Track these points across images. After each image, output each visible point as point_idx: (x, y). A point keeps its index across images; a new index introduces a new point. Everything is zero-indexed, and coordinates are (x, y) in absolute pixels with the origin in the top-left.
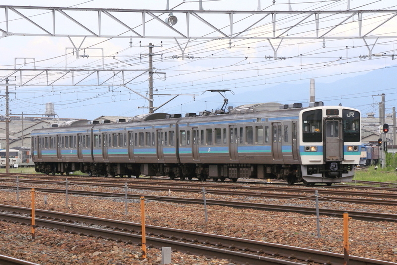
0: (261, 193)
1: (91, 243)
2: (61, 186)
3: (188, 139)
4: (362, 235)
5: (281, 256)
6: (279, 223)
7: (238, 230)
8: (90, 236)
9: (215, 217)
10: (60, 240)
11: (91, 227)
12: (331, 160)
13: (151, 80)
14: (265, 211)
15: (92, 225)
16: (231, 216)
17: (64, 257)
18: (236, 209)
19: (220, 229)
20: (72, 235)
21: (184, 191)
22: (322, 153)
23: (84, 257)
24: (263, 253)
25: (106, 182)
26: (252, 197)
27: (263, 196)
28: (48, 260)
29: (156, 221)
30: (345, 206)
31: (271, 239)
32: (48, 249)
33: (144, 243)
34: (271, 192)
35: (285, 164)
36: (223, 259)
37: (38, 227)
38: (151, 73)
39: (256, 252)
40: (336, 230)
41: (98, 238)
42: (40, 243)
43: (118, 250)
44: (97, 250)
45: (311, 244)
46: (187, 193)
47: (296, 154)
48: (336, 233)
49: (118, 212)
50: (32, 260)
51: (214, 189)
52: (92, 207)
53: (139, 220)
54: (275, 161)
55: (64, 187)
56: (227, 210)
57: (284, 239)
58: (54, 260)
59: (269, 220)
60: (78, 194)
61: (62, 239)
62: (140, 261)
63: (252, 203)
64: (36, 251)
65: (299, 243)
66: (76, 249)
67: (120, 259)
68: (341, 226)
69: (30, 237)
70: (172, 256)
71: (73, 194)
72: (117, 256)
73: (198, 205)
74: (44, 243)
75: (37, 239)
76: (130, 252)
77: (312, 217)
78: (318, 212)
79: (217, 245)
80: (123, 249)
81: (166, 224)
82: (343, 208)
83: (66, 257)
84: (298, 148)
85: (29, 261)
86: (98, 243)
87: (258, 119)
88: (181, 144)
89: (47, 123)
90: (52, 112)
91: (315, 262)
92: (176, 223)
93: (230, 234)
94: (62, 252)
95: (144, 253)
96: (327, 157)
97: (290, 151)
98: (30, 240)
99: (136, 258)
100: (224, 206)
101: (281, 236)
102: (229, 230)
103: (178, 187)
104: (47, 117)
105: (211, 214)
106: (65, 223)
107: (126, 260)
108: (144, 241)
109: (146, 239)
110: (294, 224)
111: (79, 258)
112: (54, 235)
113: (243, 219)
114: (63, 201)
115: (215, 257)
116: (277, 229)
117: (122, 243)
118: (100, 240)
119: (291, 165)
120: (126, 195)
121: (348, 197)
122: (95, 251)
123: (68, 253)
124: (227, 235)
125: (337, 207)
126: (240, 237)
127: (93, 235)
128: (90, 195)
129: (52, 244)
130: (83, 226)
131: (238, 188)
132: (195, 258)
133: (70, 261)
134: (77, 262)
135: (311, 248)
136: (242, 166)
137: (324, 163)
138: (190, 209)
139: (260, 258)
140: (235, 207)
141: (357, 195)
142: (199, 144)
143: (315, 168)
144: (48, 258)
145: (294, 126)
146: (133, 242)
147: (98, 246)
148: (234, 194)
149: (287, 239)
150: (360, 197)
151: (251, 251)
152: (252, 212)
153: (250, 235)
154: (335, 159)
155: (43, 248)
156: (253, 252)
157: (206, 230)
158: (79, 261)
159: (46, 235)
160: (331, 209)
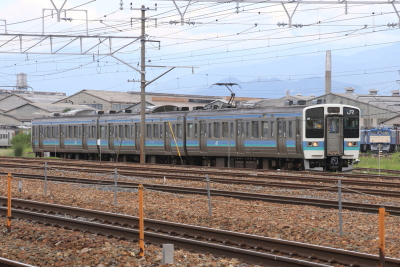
0: (271, 183)
1: (78, 238)
2: (36, 170)
3: (196, 132)
4: (391, 233)
5: (300, 256)
6: (293, 217)
7: (248, 225)
8: (76, 230)
9: (219, 210)
10: (41, 234)
11: (75, 219)
12: (332, 155)
13: (143, 49)
14: (276, 204)
15: (77, 217)
16: (238, 209)
17: (47, 254)
18: (243, 201)
19: (227, 224)
20: (55, 229)
21: (181, 179)
22: (323, 148)
23: (70, 255)
24: (278, 252)
25: (90, 167)
26: (260, 187)
27: (274, 186)
28: (28, 258)
29: (152, 213)
30: (369, 198)
31: (287, 236)
32: (27, 245)
33: (141, 239)
34: (283, 181)
35: (289, 158)
36: (233, 259)
37: (13, 218)
38: (143, 41)
39: (270, 251)
40: (360, 226)
41: (86, 232)
42: (18, 238)
43: (111, 247)
44: (85, 246)
45: (334, 242)
46: (185, 181)
47: (299, 149)
48: (361, 230)
49: (106, 202)
50: (9, 257)
51: (216, 177)
52: (75, 196)
53: (132, 212)
54: (279, 155)
55: (40, 173)
56: (232, 201)
57: (303, 236)
58: (35, 257)
59: (281, 213)
60: (57, 180)
61: (44, 233)
62: (136, 260)
63: (261, 194)
64: (14, 246)
65: (320, 242)
66: (60, 245)
67: (113, 258)
68: (365, 222)
69: (5, 230)
70: (174, 254)
71: (52, 180)
72: (110, 254)
73: (198, 195)
74: (21, 238)
75: (13, 233)
76: (124, 249)
77: (331, 211)
78: (340, 206)
79: (224, 242)
80: (117, 246)
81: (164, 217)
82: (367, 201)
83: (49, 254)
84: (301, 143)
85: (5, 258)
86: (86, 239)
87: (264, 114)
88: (189, 136)
89: (19, 97)
90: (24, 84)
91: (340, 264)
92: (175, 216)
93: (239, 229)
94: (44, 248)
95: (141, 251)
96: (328, 152)
97: (294, 146)
98: (5, 234)
99: (132, 256)
100: (229, 197)
101: (299, 233)
102: (238, 225)
103: (174, 174)
104: (18, 90)
105: (214, 206)
106: (45, 214)
107: (121, 259)
108: (142, 236)
109: (144, 235)
110: (311, 219)
111: (65, 255)
112: (34, 228)
113: (252, 212)
114: (40, 189)
115: (224, 256)
116: (292, 224)
117: (114, 239)
118: (88, 235)
119: (294, 159)
120: (116, 183)
121: (372, 188)
122: (83, 248)
123: (52, 250)
124: (236, 231)
125: (359, 200)
126: (252, 233)
127: (79, 229)
128: (71, 182)
129: (31, 238)
130: (66, 218)
131: (244, 176)
132: (200, 256)
133: (54, 258)
134: (62, 260)
135: (334, 247)
136: (248, 159)
137: (326, 158)
138: (189, 200)
139: (277, 257)
140: (241, 198)
141: (382, 186)
142: (206, 137)
143: (317, 162)
144: (28, 255)
145: (297, 122)
146: (127, 238)
147: (87, 242)
148: (239, 183)
149: (306, 236)
150: (386, 189)
151: (264, 250)
152: (261, 205)
153: (263, 231)
154: (335, 154)
155: (22, 243)
156: (267, 251)
157: (211, 225)
158: (64, 259)
159: (24, 228)
160: (353, 202)
